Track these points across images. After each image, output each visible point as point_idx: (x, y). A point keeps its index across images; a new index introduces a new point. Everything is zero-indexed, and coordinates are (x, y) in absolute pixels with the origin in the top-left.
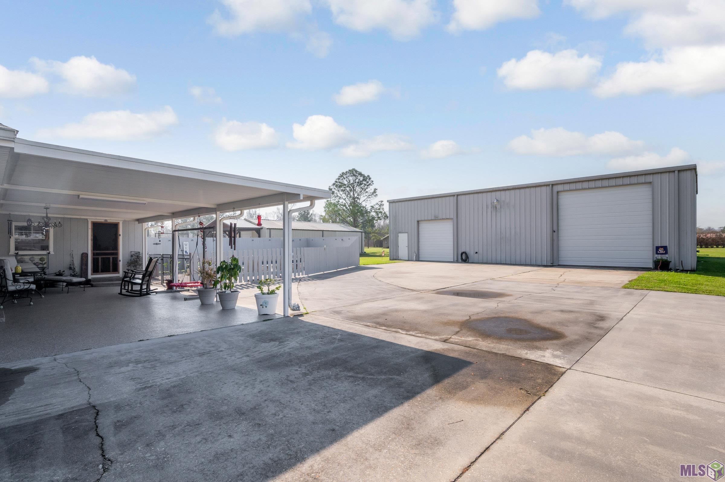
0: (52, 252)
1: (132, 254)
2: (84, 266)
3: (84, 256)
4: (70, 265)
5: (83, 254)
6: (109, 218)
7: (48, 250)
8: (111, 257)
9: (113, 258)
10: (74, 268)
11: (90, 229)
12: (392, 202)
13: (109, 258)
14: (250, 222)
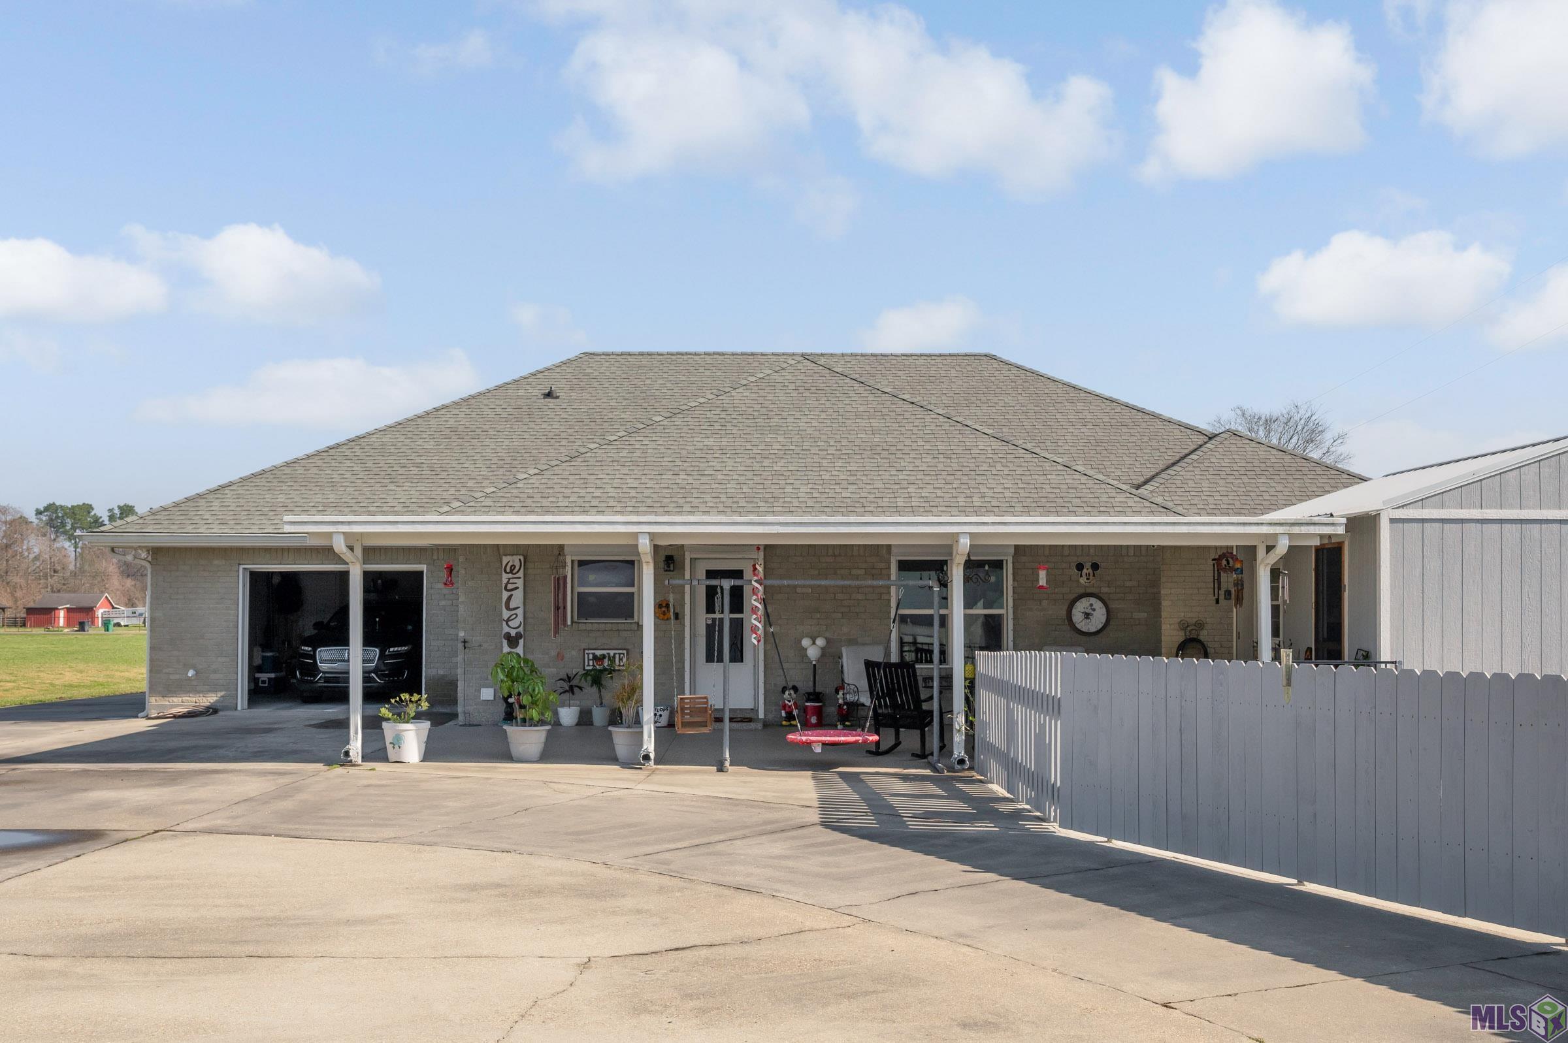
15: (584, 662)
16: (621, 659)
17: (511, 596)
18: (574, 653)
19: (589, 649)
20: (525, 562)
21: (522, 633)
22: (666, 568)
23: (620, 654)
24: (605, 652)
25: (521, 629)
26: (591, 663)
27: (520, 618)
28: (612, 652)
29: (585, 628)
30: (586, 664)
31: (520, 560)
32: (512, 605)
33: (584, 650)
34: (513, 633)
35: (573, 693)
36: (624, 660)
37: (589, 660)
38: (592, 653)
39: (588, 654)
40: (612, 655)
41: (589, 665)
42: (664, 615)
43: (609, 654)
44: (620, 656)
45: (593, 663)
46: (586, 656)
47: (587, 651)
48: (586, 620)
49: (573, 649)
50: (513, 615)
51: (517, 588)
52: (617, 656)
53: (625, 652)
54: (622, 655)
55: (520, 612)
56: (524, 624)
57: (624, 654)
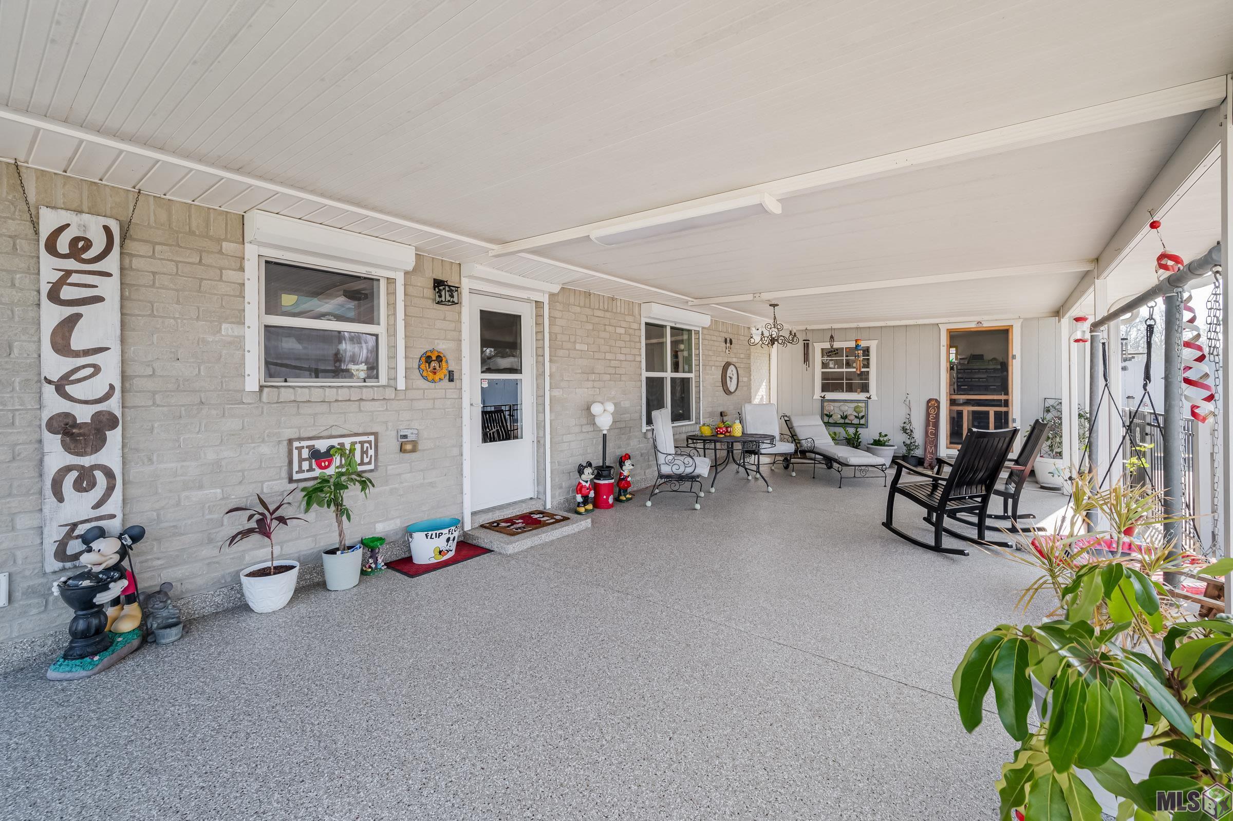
0: (874, 397)
1: (1047, 405)
2: (931, 427)
3: (932, 405)
4: (905, 423)
5: (929, 401)
6: (986, 318)
7: (868, 392)
8: (992, 411)
9: (996, 413)
10: (912, 431)
11: (944, 346)
13: (987, 413)
15: (290, 463)
16: (364, 452)
17: (78, 316)
18: (265, 449)
19: (300, 439)
20: (123, 238)
21: (119, 415)
22: (438, 299)
23: (362, 443)
24: (335, 442)
25: (113, 405)
26: (306, 465)
27: (110, 374)
28: (347, 442)
29: (293, 398)
30: (296, 467)
31: (107, 229)
32: (78, 341)
33: (290, 442)
34: (84, 414)
35: (267, 534)
36: (371, 452)
37: (301, 460)
38: (307, 447)
39: (300, 449)
40: (348, 447)
41: (300, 471)
42: (435, 373)
43: (342, 445)
44: (362, 448)
45: (311, 465)
46: (295, 453)
47: (296, 444)
48: (286, 381)
49: (263, 441)
50: (84, 367)
51: (99, 299)
52: (358, 447)
53: (372, 438)
54: (366, 445)
55: (110, 363)
56: (123, 391)
57: (369, 442)
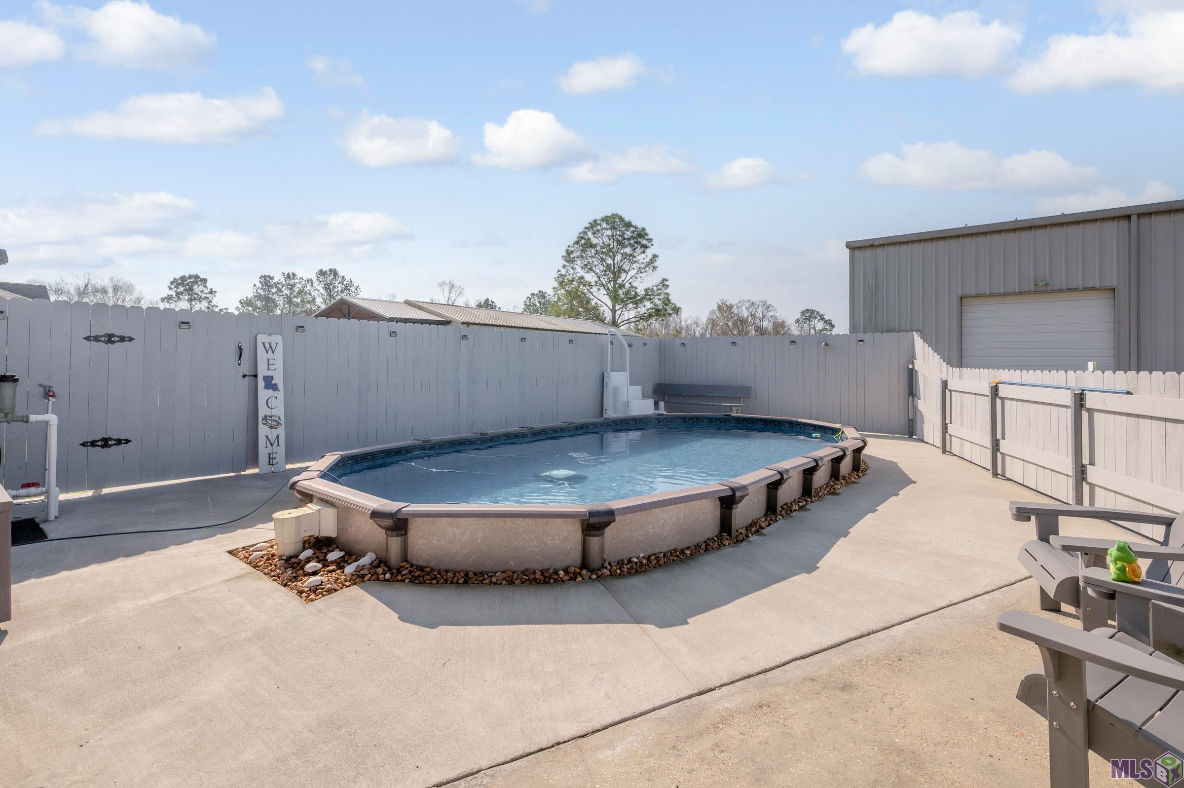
12: (860, 248)
14: (419, 309)
